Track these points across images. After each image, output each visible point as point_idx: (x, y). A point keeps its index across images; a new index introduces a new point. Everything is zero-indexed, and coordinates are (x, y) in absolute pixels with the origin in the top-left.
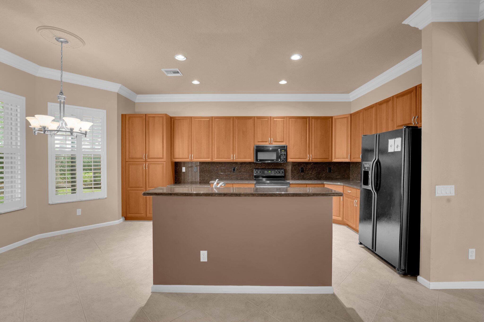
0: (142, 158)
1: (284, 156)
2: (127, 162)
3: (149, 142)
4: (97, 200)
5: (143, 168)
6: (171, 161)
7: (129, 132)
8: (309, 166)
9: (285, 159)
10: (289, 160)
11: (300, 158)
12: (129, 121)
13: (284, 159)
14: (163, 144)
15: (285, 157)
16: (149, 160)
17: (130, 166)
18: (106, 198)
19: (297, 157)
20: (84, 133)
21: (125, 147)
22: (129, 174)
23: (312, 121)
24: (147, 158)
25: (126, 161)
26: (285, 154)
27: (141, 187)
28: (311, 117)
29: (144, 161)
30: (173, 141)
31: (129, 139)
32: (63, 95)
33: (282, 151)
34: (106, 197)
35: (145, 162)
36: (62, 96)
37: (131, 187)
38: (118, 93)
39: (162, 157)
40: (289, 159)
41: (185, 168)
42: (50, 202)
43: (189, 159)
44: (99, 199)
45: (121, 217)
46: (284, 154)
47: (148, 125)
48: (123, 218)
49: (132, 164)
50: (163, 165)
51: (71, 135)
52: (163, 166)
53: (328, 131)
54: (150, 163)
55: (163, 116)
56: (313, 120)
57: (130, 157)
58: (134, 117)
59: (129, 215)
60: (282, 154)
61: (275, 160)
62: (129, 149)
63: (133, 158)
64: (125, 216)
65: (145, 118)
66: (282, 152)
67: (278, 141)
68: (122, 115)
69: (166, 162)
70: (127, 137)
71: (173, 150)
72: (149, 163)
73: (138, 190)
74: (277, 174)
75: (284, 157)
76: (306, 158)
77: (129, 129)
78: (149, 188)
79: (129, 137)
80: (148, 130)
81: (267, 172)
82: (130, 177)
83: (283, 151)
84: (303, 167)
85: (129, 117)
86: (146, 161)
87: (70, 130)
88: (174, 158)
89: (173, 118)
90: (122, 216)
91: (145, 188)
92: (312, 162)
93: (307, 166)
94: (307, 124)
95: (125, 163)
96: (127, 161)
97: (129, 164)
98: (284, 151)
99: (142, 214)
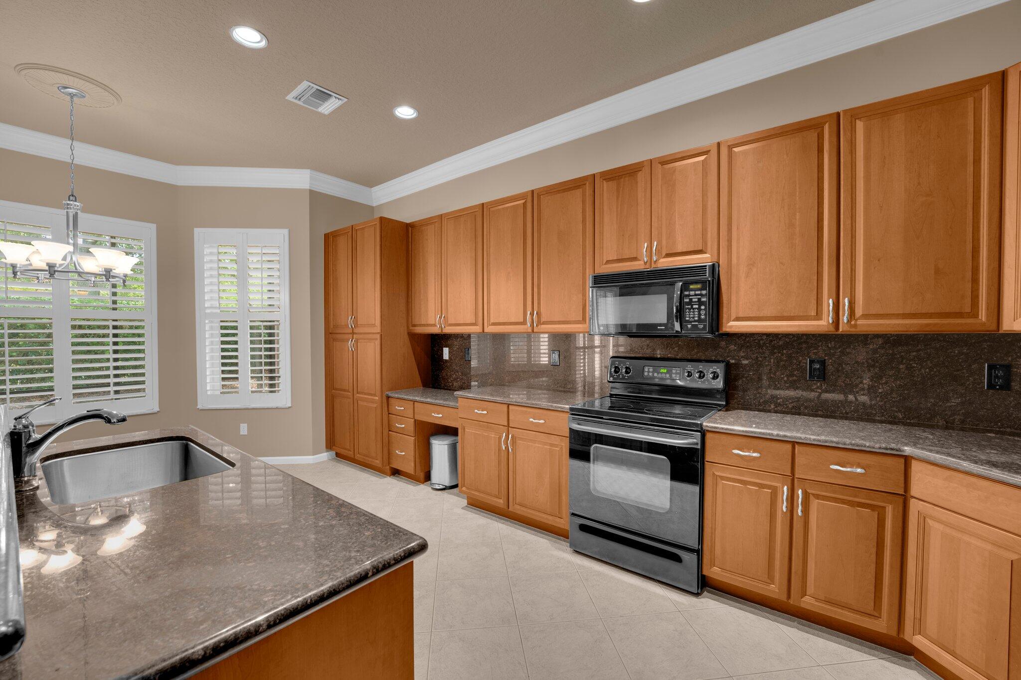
0: (347, 326)
1: (699, 309)
2: (330, 336)
3: (357, 288)
5: (348, 349)
6: (407, 333)
7: (333, 271)
8: (861, 354)
9: (704, 321)
10: (731, 327)
11: (785, 314)
12: (332, 246)
13: (700, 320)
15: (703, 312)
16: (356, 330)
17: (334, 344)
19: (767, 312)
21: (329, 304)
23: (853, 130)
24: (353, 326)
25: (329, 333)
26: (704, 299)
28: (845, 111)
31: (333, 285)
32: (76, 201)
33: (691, 287)
34: (290, 405)
35: (351, 335)
36: (75, 203)
37: (336, 389)
38: (312, 191)
39: (374, 323)
40: (732, 323)
41: (448, 349)
42: (201, 406)
44: (277, 408)
45: (325, 449)
46: (699, 299)
47: (356, 248)
48: (330, 451)
49: (337, 339)
50: (375, 341)
51: (50, 276)
53: (971, 158)
54: (359, 336)
55: (376, 223)
56: (860, 125)
58: (339, 236)
60: (691, 300)
61: (661, 325)
62: (333, 307)
65: (351, 235)
66: (692, 293)
67: (680, 251)
68: (325, 236)
69: (381, 336)
70: (330, 282)
72: (357, 336)
73: (344, 397)
74: (693, 380)
75: (700, 315)
76: (818, 316)
77: (332, 263)
78: (358, 395)
80: (356, 260)
81: (653, 372)
83: (695, 290)
84: (821, 354)
85: (333, 238)
86: (354, 332)
87: (47, 268)
88: (412, 325)
89: (411, 227)
90: (328, 446)
91: (352, 392)
92: (853, 331)
93: (843, 353)
94: (820, 150)
96: (331, 331)
97: (333, 340)
98: (699, 286)
99: (349, 450)
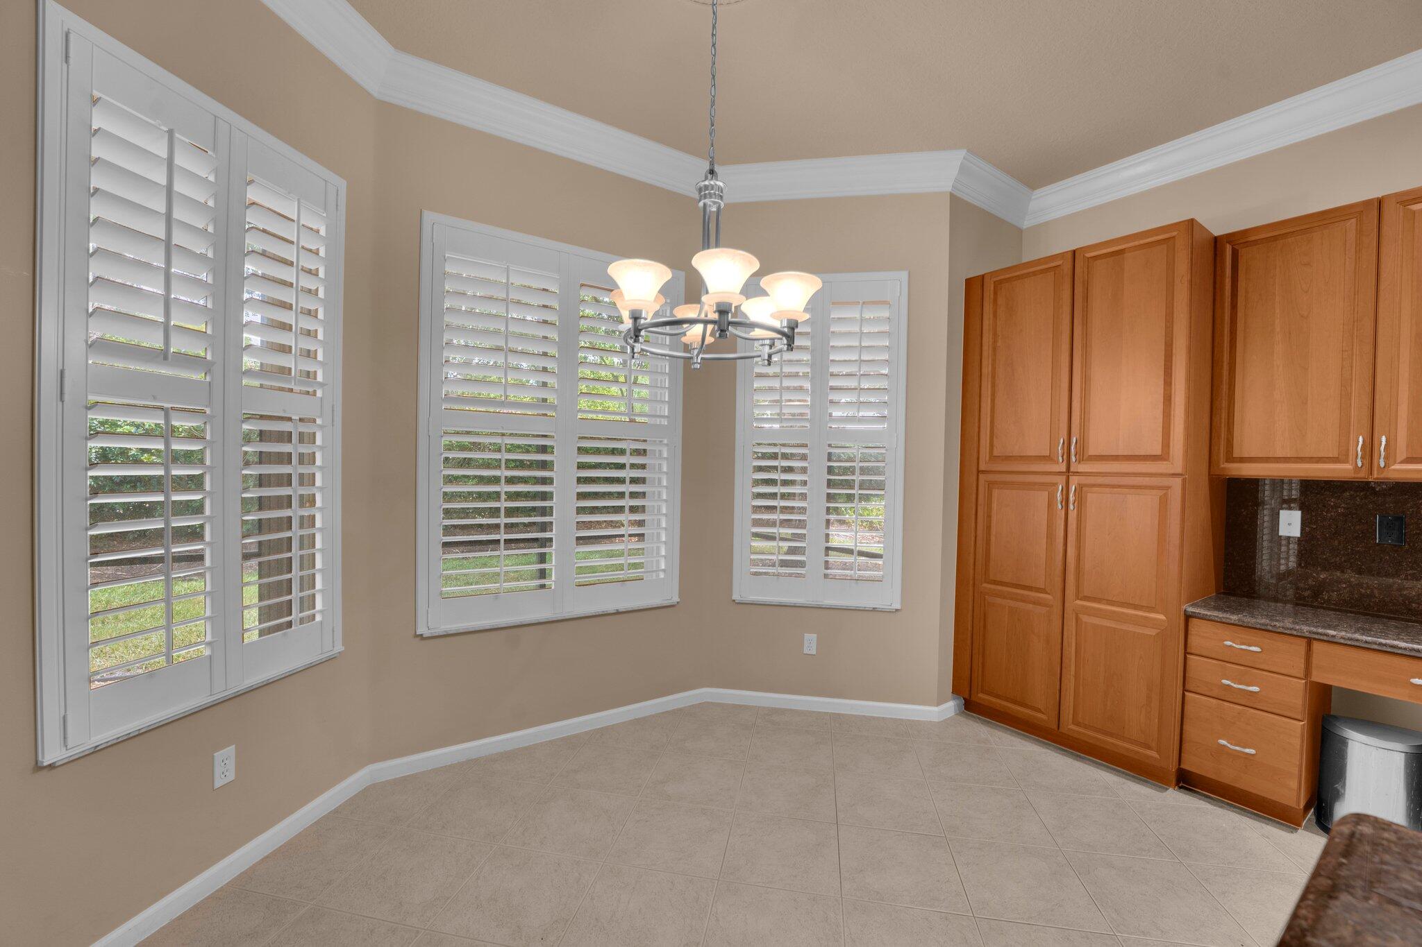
0: (1048, 459)
2: (981, 476)
3: (1086, 379)
4: (864, 610)
5: (1051, 504)
6: (1209, 475)
7: (995, 349)
12: (995, 300)
14: (1168, 383)
16: (1083, 468)
17: (996, 493)
18: (897, 610)
20: (786, 330)
21: (977, 414)
22: (990, 526)
24: (1073, 459)
25: (978, 472)
27: (1038, 590)
29: (1060, 473)
30: (1226, 367)
31: (993, 377)
34: (898, 607)
35: (1064, 478)
36: (713, 183)
37: (995, 582)
38: (952, 195)
39: (1159, 452)
41: (1298, 513)
42: (736, 597)
43: (1348, 466)
44: (874, 610)
45: (951, 694)
47: (1086, 298)
48: (958, 699)
49: (1005, 483)
50: (1161, 493)
52: (1164, 503)
54: (1091, 480)
55: (1174, 234)
57: (996, 453)
58: (1018, 277)
59: (983, 697)
62: (992, 422)
63: (1008, 458)
64: (967, 696)
65: (1070, 273)
68: (969, 282)
69: (1184, 481)
70: (987, 369)
71: (1224, 415)
72: (1084, 480)
73: (1024, 600)
77: (995, 334)
78: (1079, 602)
79: (994, 369)
80: (1085, 323)
82: (993, 538)
85: (998, 284)
86: (1072, 469)
88: (1230, 458)
89: (1229, 242)
90: (956, 691)
91: (1059, 594)
95: (974, 478)
96: (982, 467)
97: (991, 485)
99: (1039, 711)
